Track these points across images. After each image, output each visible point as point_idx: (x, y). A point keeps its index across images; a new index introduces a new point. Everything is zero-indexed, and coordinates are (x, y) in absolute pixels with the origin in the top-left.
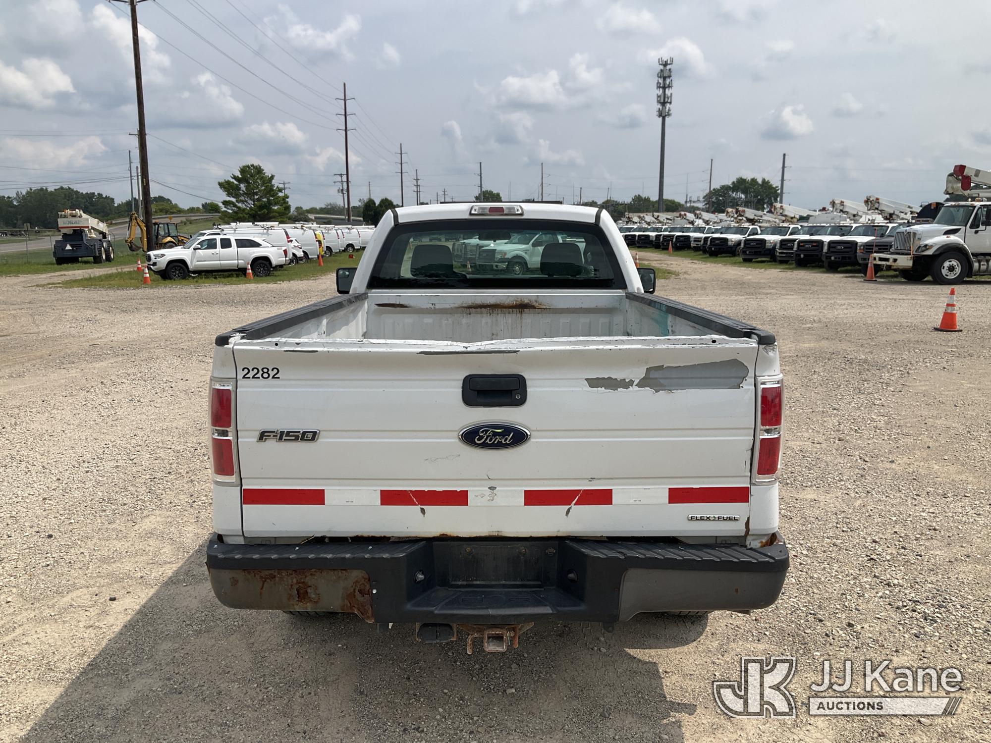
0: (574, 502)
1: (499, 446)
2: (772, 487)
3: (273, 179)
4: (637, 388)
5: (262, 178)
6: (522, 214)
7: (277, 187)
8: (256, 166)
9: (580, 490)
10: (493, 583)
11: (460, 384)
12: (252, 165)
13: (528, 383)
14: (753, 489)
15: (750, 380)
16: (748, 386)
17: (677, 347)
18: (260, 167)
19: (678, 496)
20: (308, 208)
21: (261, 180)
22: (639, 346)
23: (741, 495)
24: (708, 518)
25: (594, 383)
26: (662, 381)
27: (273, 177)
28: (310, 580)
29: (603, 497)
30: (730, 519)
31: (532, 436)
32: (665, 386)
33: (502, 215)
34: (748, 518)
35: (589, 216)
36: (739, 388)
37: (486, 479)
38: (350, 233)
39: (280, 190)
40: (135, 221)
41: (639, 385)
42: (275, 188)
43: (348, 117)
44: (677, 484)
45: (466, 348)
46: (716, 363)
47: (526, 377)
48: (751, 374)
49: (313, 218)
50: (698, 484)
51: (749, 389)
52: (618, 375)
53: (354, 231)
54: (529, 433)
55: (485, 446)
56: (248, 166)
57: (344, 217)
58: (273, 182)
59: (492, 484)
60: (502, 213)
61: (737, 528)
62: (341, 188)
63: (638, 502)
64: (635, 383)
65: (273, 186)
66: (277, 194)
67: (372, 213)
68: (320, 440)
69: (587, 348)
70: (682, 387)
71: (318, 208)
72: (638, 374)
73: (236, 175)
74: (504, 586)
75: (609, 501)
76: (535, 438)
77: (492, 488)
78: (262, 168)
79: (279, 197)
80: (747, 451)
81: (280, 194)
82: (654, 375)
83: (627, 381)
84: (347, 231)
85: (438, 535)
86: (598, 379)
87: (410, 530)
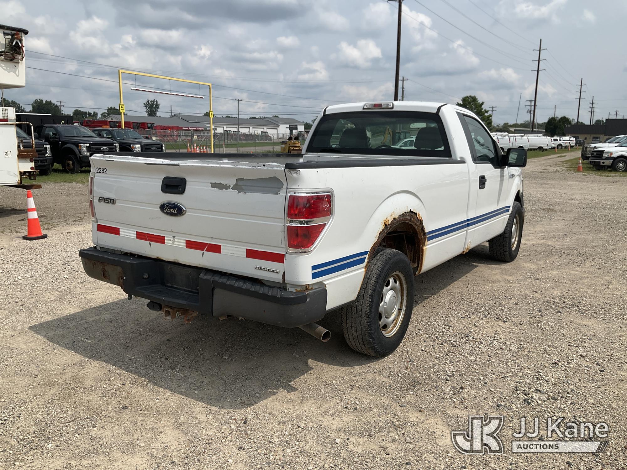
0: (205, 249)
1: (172, 214)
2: (297, 257)
3: (483, 104)
4: (231, 190)
5: (476, 105)
6: (392, 108)
7: (485, 110)
8: (473, 97)
9: (207, 244)
10: (181, 288)
11: (162, 181)
12: (470, 96)
13: (187, 183)
14: (287, 256)
15: (284, 190)
16: (282, 193)
17: (246, 167)
18: (475, 97)
19: (251, 254)
20: (512, 124)
21: (475, 105)
22: (230, 166)
23: (279, 258)
24: (264, 269)
25: (214, 185)
26: (243, 187)
27: (483, 103)
28: (106, 268)
29: (216, 249)
30: (274, 271)
31: (187, 211)
32: (244, 190)
33: (381, 109)
34: (284, 273)
35: (434, 108)
36: (278, 194)
37: (170, 231)
38: (522, 139)
39: (487, 112)
40: (388, 131)
41: (232, 188)
42: (483, 111)
43: (540, 62)
44: (250, 247)
45: (163, 162)
46: (267, 178)
47: (187, 179)
48: (285, 186)
49: (513, 130)
50: (260, 248)
51: (283, 195)
52: (224, 182)
53: (525, 138)
54: (184, 209)
55: (167, 213)
56: (468, 97)
57: (529, 129)
58: (483, 107)
59: (174, 234)
60: (380, 107)
61: (278, 278)
62: (530, 110)
63: (232, 254)
64: (231, 187)
65: (482, 109)
66: (484, 114)
67: (552, 127)
68: (117, 204)
69: (208, 165)
70: (252, 191)
71: (519, 124)
72: (232, 182)
73: (459, 103)
74: (185, 290)
75: (220, 252)
76: (188, 212)
77: (174, 237)
78: (476, 98)
79: (485, 116)
80: (281, 232)
81: (486, 114)
82: (240, 183)
83: (228, 185)
84: (520, 137)
85: (156, 257)
86: (215, 183)
87: (146, 253)
